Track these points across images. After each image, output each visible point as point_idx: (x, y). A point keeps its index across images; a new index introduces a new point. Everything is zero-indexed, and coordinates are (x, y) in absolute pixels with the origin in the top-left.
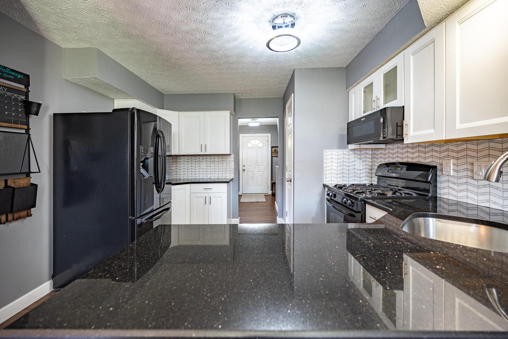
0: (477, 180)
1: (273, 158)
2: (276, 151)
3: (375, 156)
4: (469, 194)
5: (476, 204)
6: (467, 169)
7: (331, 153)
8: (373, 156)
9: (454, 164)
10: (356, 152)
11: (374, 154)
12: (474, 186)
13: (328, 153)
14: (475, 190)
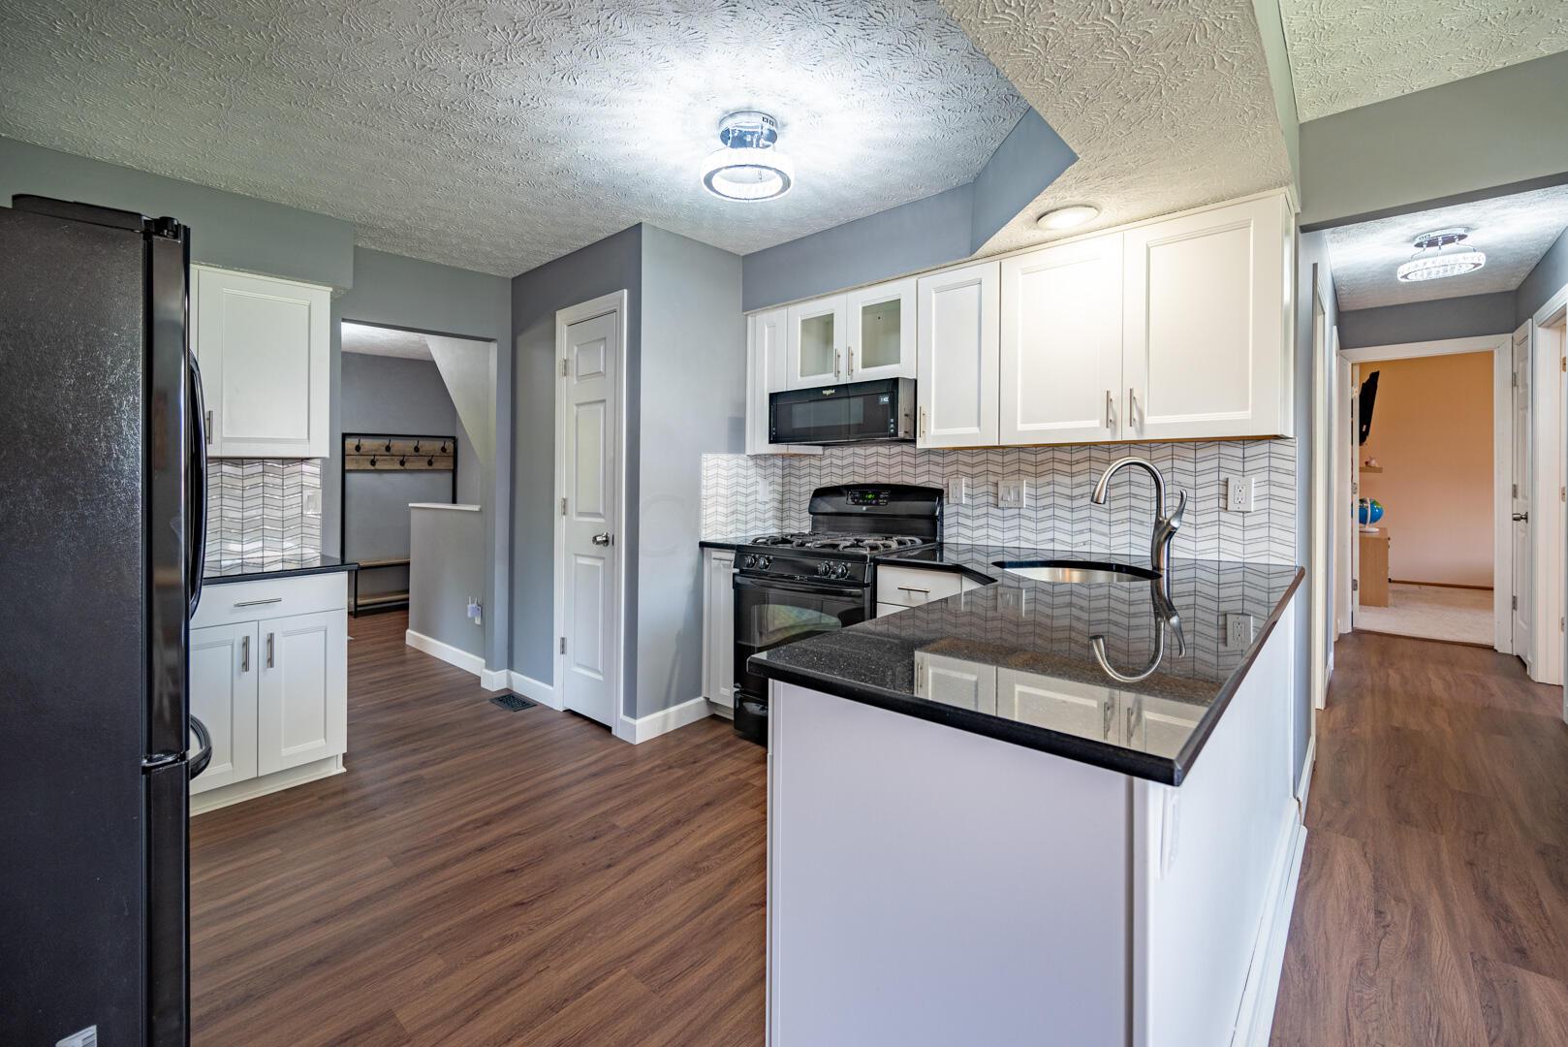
0: (1003, 509)
1: (349, 476)
2: (362, 450)
3: (794, 472)
4: (991, 532)
5: (1001, 545)
6: (988, 493)
7: (715, 461)
8: (787, 471)
9: (967, 486)
10: (759, 461)
11: (790, 466)
12: (998, 518)
13: (710, 463)
14: (999, 524)
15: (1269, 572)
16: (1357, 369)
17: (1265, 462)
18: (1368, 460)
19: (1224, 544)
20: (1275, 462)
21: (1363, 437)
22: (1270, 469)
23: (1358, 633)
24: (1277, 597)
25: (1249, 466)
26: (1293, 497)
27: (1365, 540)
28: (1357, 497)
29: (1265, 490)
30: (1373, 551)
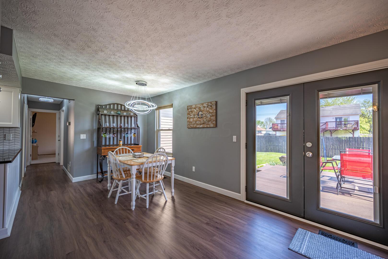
15: (14, 150)
16: (32, 113)
17: (14, 131)
18: (34, 130)
19: (4, 146)
20: (16, 131)
21: (33, 126)
22: (15, 132)
23: (31, 165)
24: (16, 154)
25: (10, 132)
26: (19, 137)
27: (33, 147)
28: (31, 138)
29: (14, 136)
30: (35, 149)
